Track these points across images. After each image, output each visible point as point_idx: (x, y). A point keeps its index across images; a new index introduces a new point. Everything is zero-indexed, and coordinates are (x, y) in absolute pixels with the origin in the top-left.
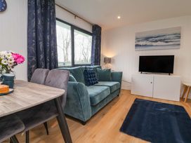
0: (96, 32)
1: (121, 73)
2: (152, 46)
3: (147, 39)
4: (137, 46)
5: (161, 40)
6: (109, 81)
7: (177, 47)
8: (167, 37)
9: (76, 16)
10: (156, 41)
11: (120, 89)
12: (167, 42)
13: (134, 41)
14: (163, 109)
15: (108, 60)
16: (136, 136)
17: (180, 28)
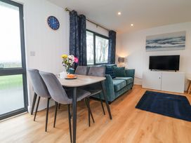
0: (112, 36)
1: (134, 70)
2: (160, 47)
3: (156, 41)
4: (147, 47)
5: (168, 43)
6: (124, 76)
7: (182, 48)
8: (174, 40)
9: (97, 25)
10: (164, 43)
11: (133, 83)
12: (173, 44)
13: (145, 43)
14: (169, 98)
15: (122, 60)
16: (147, 110)
17: (185, 32)
